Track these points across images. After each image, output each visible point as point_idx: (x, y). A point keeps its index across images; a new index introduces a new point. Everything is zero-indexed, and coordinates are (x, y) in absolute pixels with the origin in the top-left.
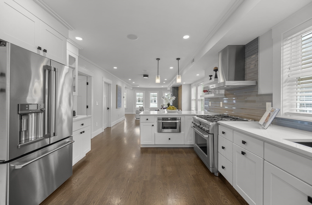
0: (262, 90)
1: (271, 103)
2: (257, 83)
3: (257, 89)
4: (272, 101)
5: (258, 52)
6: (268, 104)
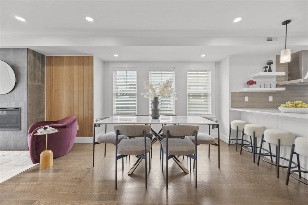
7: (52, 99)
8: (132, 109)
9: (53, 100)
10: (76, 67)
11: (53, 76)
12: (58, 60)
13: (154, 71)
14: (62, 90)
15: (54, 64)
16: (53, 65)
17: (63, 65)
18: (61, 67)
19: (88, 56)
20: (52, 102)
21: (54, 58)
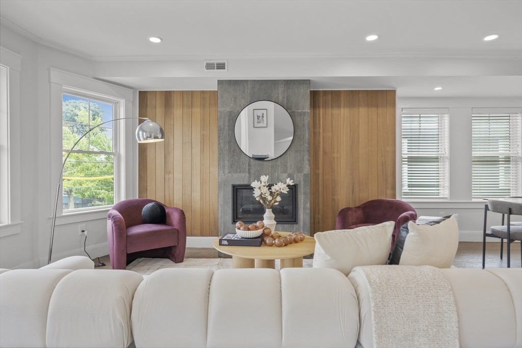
7: (318, 169)
8: (434, 187)
9: (321, 171)
10: (363, 111)
11: (319, 128)
12: (330, 97)
13: (478, 115)
14: (338, 152)
15: (321, 105)
16: (319, 107)
17: (339, 107)
18: (335, 111)
19: (386, 90)
20: (319, 174)
21: (321, 94)
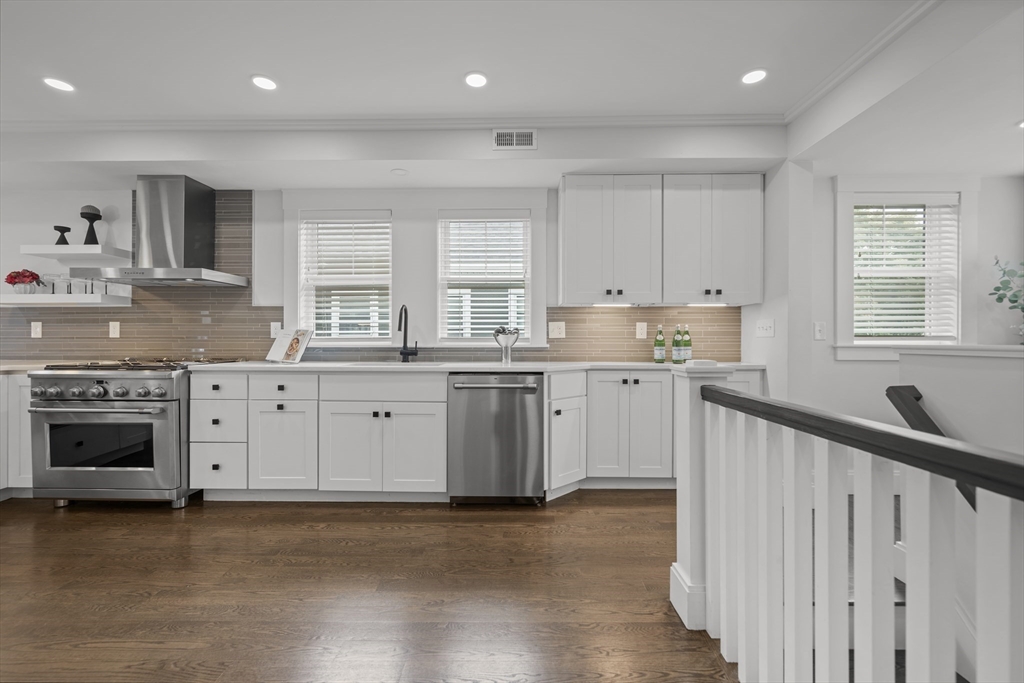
0: (261, 297)
1: (280, 324)
2: (249, 282)
3: (250, 295)
4: (281, 321)
5: (251, 220)
6: (275, 326)
